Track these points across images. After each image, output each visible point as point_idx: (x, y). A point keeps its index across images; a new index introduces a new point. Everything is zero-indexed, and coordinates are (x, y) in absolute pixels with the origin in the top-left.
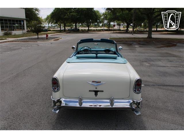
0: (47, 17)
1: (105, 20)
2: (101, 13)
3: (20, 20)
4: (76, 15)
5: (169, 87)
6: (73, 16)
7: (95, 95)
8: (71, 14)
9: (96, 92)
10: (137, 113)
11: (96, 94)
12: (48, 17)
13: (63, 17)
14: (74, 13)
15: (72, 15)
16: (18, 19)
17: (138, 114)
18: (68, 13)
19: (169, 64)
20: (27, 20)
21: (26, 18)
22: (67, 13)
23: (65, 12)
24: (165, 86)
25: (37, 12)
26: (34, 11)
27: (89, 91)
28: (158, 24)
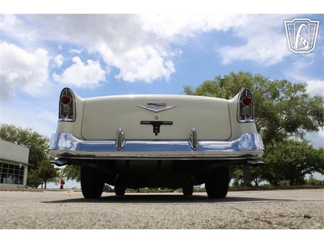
7: (154, 131)
9: (157, 125)
11: (156, 131)
20: (29, 167)
21: (29, 163)
26: (46, 153)
27: (141, 123)
28: (258, 179)
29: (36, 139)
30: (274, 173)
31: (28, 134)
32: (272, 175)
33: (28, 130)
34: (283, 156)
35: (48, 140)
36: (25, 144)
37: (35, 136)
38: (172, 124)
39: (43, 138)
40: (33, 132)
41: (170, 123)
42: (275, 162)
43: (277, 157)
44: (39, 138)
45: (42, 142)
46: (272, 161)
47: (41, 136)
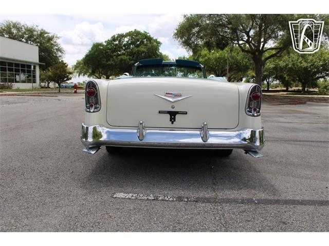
0: (77, 63)
1: (179, 72)
2: (172, 60)
3: (28, 64)
4: (128, 60)
5: (306, 143)
6: (123, 62)
7: (171, 120)
8: (119, 57)
9: (173, 115)
10: (254, 155)
11: (173, 120)
12: (79, 63)
13: (104, 62)
14: (125, 56)
15: (122, 60)
16: (26, 62)
17: (257, 157)
18: (114, 57)
19: (298, 120)
20: (40, 66)
21: (40, 61)
22: (112, 57)
23: (108, 54)
24: (296, 141)
25: (60, 54)
26: (55, 51)
27: (159, 112)
28: (270, 80)
29: (43, 36)
30: (287, 76)
31: (34, 31)
32: (285, 78)
33: (34, 27)
34: (299, 60)
35: (56, 37)
36: (33, 41)
37: (42, 33)
38: (186, 114)
39: (50, 35)
40: (40, 29)
41: (186, 113)
42: (290, 66)
43: (292, 61)
44: (47, 35)
45: (50, 39)
46: (287, 65)
47: (48, 33)
